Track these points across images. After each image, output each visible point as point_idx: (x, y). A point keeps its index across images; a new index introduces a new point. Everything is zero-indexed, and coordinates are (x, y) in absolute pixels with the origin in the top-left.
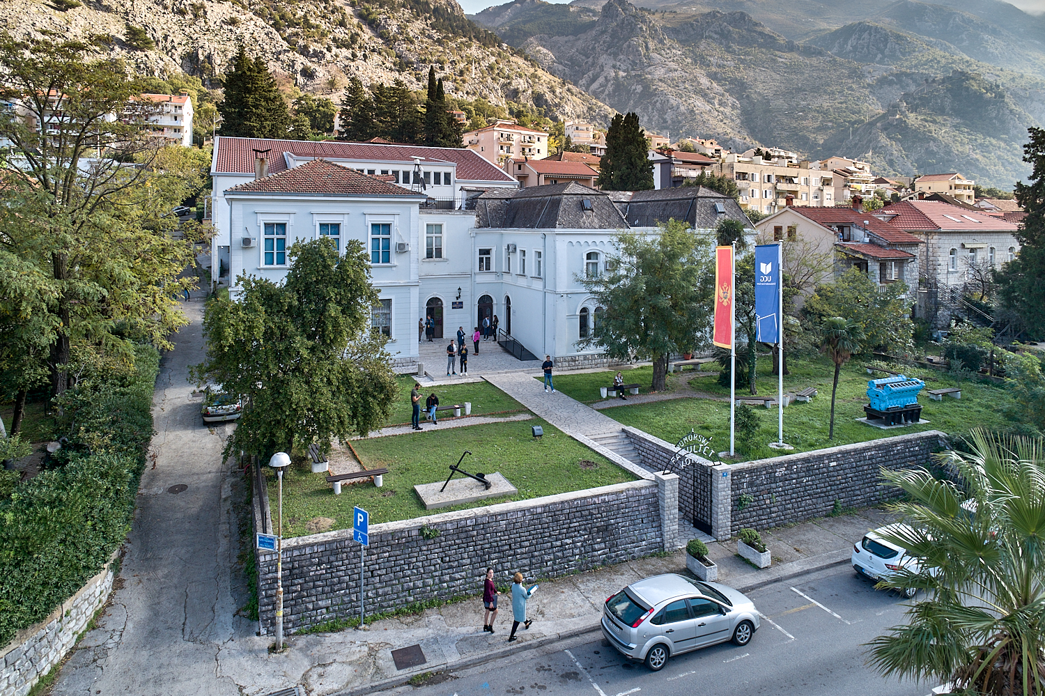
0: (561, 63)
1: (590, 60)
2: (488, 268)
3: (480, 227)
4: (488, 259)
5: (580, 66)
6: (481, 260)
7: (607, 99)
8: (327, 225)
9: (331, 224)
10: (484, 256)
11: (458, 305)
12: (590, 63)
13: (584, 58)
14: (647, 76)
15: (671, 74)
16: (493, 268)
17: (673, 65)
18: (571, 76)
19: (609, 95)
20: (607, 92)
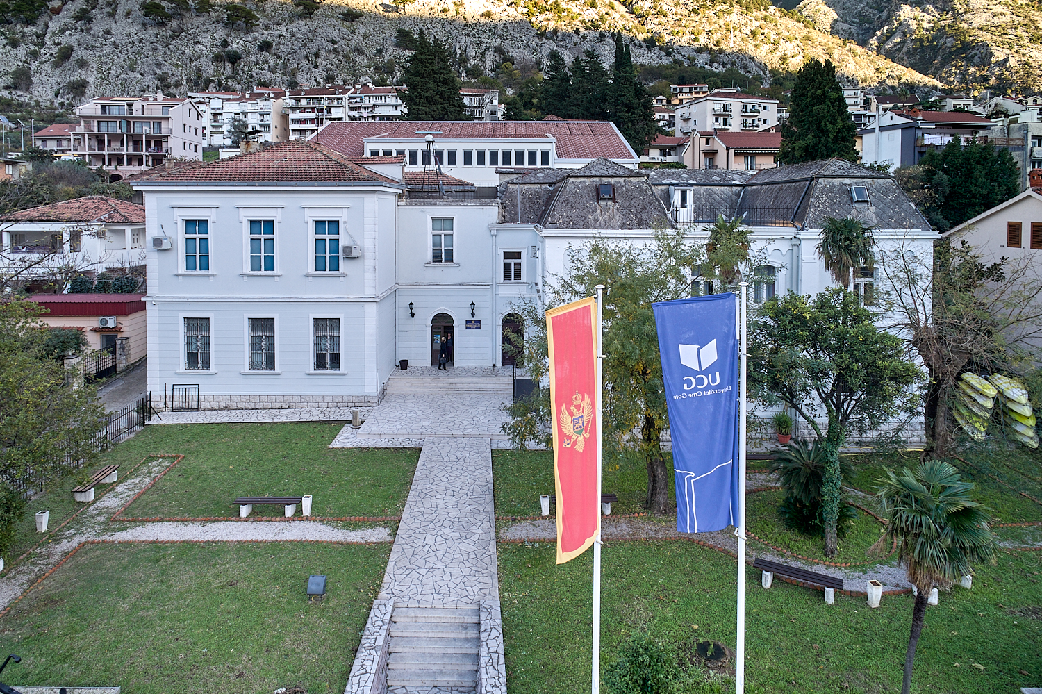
0: (847, 22)
1: (885, 14)
2: (518, 276)
3: (504, 222)
4: (518, 265)
5: (870, 23)
6: (507, 266)
7: (905, 58)
8: (259, 221)
9: (264, 221)
10: (513, 261)
11: (474, 324)
12: (883, 18)
13: (876, 12)
14: (961, 26)
15: (996, 20)
16: (524, 279)
17: (998, 9)
18: (858, 34)
19: (908, 53)
20: (905, 50)
